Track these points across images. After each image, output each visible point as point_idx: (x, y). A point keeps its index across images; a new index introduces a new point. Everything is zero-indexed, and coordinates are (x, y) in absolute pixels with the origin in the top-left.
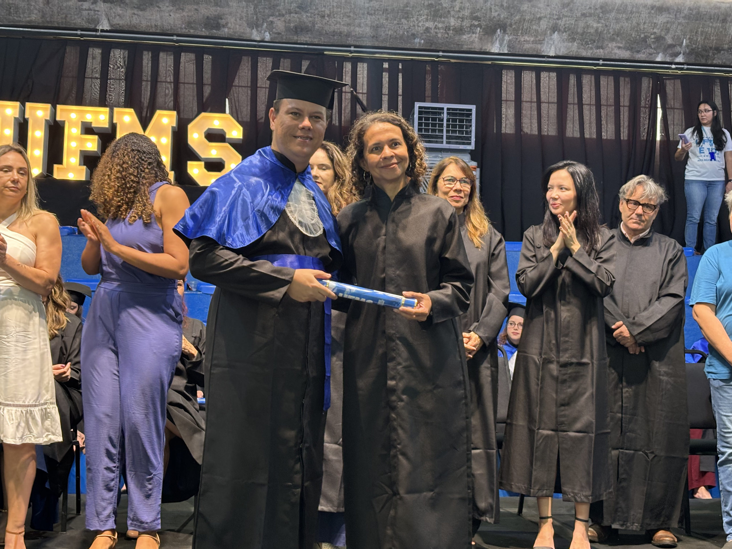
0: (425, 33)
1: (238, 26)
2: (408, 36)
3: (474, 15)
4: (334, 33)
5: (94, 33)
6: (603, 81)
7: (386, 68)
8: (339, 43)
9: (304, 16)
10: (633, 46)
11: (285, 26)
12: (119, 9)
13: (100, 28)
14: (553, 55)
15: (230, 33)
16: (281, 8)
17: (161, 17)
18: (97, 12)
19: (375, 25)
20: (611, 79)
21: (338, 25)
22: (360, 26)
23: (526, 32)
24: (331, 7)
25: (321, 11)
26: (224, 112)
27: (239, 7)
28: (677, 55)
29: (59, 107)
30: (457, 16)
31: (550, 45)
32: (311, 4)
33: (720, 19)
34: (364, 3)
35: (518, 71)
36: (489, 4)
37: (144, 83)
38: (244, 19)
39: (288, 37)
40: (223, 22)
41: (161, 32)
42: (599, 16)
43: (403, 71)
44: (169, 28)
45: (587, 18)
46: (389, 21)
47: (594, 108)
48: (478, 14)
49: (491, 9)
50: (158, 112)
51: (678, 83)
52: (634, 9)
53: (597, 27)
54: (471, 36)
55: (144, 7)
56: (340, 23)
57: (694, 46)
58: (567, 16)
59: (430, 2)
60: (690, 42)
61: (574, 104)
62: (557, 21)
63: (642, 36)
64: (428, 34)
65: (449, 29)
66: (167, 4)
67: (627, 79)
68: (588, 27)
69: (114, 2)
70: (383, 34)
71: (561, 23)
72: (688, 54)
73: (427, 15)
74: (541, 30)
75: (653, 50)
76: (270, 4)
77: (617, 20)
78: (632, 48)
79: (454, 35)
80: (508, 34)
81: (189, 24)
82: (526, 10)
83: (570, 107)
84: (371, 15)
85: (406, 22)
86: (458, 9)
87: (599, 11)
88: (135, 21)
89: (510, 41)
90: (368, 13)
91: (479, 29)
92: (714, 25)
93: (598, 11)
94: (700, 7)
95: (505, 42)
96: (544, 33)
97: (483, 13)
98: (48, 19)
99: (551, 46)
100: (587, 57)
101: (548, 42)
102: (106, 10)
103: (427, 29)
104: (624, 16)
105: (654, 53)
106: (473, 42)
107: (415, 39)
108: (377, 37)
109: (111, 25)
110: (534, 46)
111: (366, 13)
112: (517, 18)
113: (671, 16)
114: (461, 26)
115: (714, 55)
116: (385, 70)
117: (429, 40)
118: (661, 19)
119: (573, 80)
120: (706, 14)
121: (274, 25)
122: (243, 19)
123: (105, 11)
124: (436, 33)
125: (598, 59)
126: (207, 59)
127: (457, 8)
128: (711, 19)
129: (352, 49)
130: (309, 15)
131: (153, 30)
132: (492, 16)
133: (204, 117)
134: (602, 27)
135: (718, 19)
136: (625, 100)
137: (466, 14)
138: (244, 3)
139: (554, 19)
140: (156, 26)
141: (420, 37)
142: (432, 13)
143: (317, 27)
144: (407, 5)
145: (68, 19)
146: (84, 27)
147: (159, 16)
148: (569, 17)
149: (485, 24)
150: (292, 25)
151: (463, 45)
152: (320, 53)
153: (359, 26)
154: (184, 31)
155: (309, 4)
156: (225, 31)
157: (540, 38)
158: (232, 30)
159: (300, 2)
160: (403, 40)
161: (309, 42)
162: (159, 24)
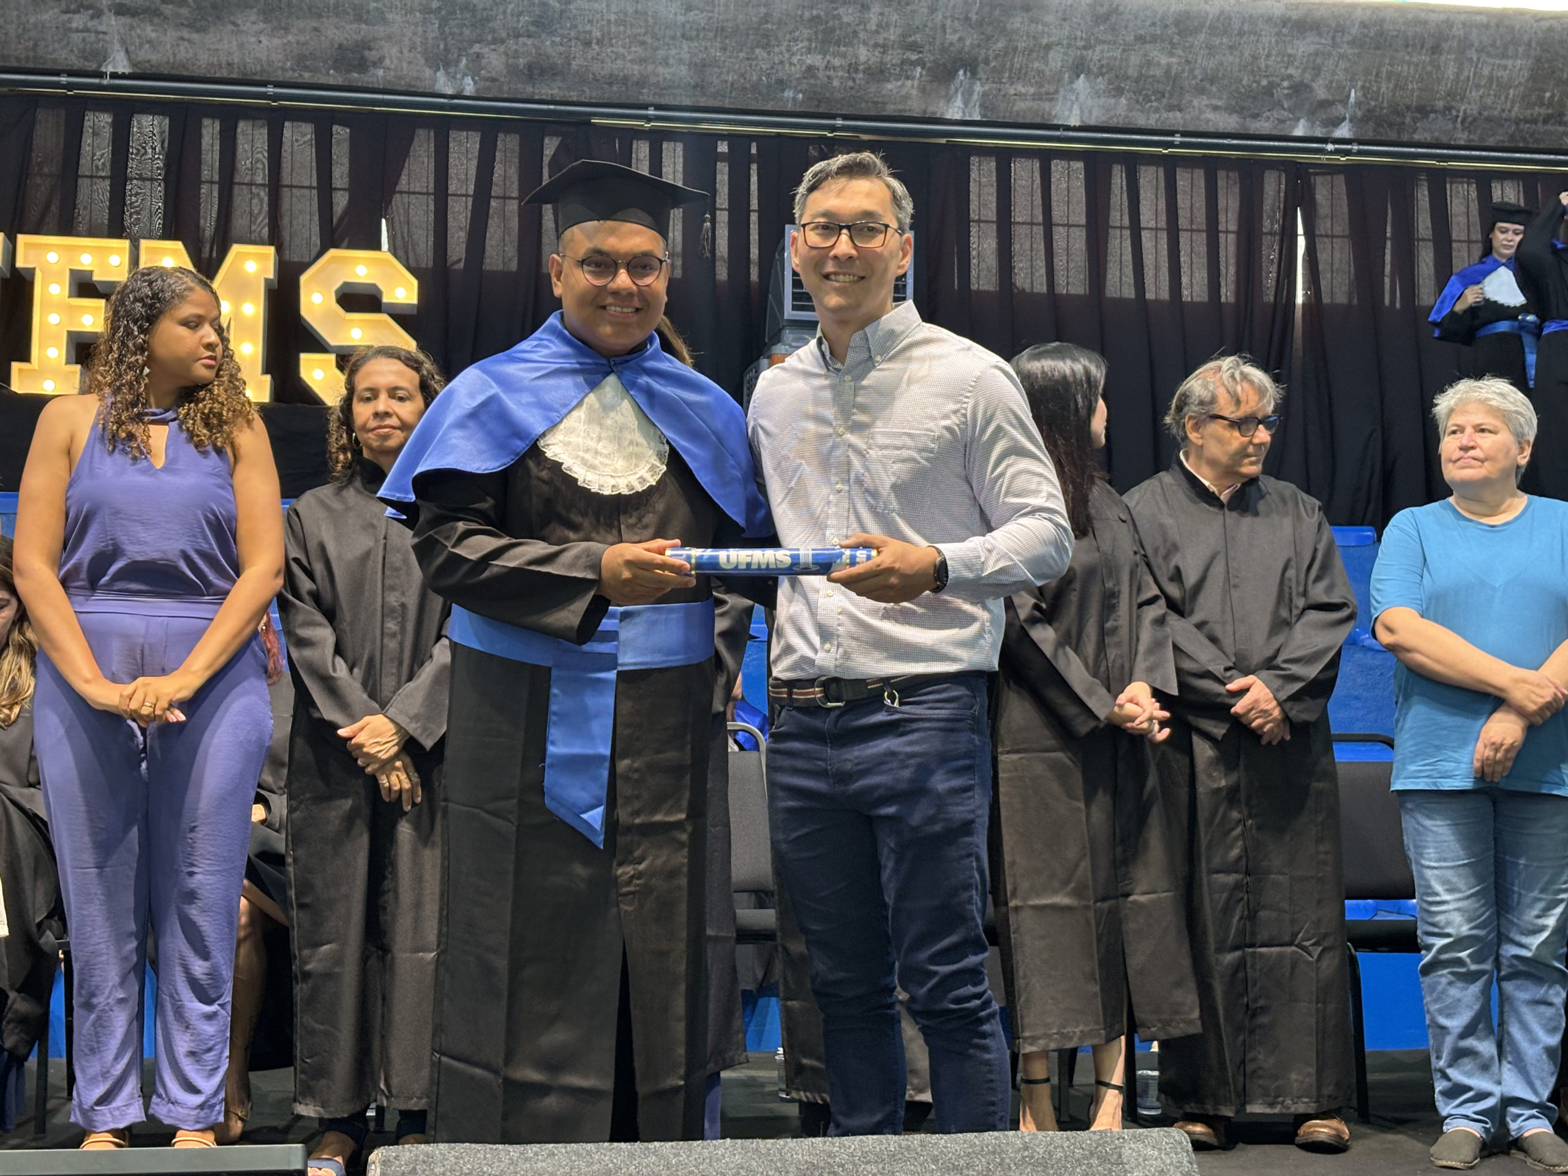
0: (805, 78)
1: (405, 65)
2: (769, 86)
3: (909, 40)
4: (612, 80)
5: (97, 81)
6: (1183, 179)
7: (723, 153)
8: (623, 100)
9: (548, 43)
10: (1246, 104)
11: (507, 65)
12: (149, 28)
13: (109, 69)
14: (1078, 124)
15: (388, 78)
16: (496, 24)
17: (241, 46)
18: (101, 36)
19: (698, 61)
20: (1199, 175)
21: (619, 62)
22: (667, 64)
23: (1019, 75)
24: (604, 23)
25: (585, 32)
26: (377, 247)
27: (407, 22)
28: (1337, 122)
29: (21, 239)
30: (872, 42)
31: (1069, 104)
32: (561, 17)
33: (1426, 45)
34: (676, 14)
35: (1004, 158)
36: (939, 17)
37: (204, 189)
38: (419, 49)
39: (513, 87)
40: (371, 55)
41: (240, 77)
42: (1171, 43)
43: (760, 158)
44: (259, 68)
45: (1148, 46)
46: (728, 53)
47: (1163, 237)
48: (918, 38)
49: (944, 27)
50: (236, 249)
51: (1340, 180)
52: (1246, 27)
53: (1169, 65)
54: (903, 85)
55: (203, 23)
56: (623, 55)
57: (1373, 103)
58: (1104, 42)
59: (815, 12)
60: (1364, 95)
61: (1121, 228)
62: (1084, 52)
63: (1264, 82)
64: (812, 81)
65: (857, 71)
66: (253, 18)
67: (1230, 174)
68: (1149, 64)
69: (138, 14)
70: (716, 81)
71: (1094, 56)
72: (1361, 120)
73: (809, 40)
74: (1051, 71)
75: (1286, 113)
76: (474, 16)
77: (1211, 50)
78: (1243, 108)
79: (868, 83)
80: (980, 79)
81: (301, 61)
82: (1019, 29)
83: (1115, 235)
84: (690, 39)
85: (765, 55)
86: (874, 28)
87: (1172, 30)
88: (184, 53)
89: (985, 95)
90: (683, 36)
91: (919, 69)
92: (1415, 59)
93: (1170, 32)
94: (1383, 21)
95: (975, 97)
96: (1057, 79)
97: (929, 36)
99: (1072, 106)
100: (1149, 127)
101: (1065, 98)
102: (122, 31)
103: (811, 69)
104: (1225, 40)
105: (1290, 119)
106: (907, 97)
107: (783, 90)
108: (702, 88)
109: (134, 64)
110: (1035, 105)
111: (679, 34)
112: (1000, 45)
113: (1324, 41)
114: (881, 63)
115: (1415, 123)
116: (722, 157)
117: (815, 93)
118: (1303, 47)
119: (1118, 178)
120: (1397, 36)
121: (484, 62)
122: (416, 49)
123: (119, 33)
124: (829, 77)
125: (1172, 133)
126: (341, 133)
127: (872, 26)
128: (1407, 46)
129: (651, 112)
130: (558, 39)
131: (224, 73)
132: (948, 42)
133: (333, 258)
134: (1178, 64)
135: (1422, 47)
136: (1229, 220)
137: (892, 38)
138: (418, 14)
139: (1078, 48)
140: (229, 64)
141: (795, 87)
142: (820, 37)
143: (574, 65)
144: (766, 19)
145: (40, 52)
146: (75, 68)
147: (235, 43)
148: (1109, 43)
149: (932, 58)
150: (522, 61)
151: (884, 103)
152: (583, 123)
153: (665, 62)
154: (290, 76)
155: (557, 15)
156: (378, 76)
157: (1047, 87)
158: (392, 73)
159: (537, 12)
160: (759, 93)
161: (558, 99)
162: (236, 60)
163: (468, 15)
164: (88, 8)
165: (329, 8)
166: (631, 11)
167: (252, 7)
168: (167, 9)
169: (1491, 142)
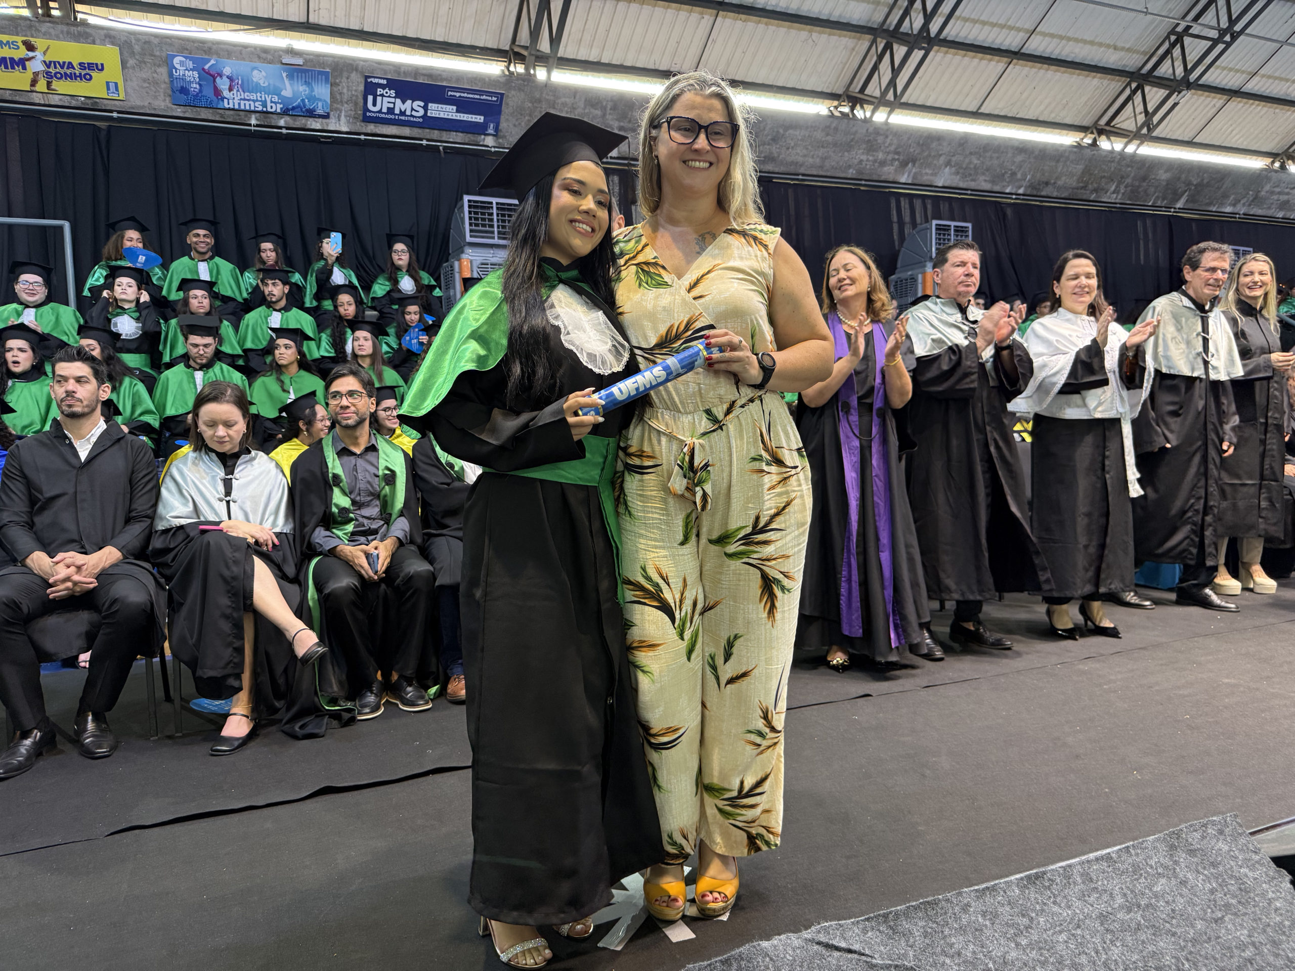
0: (858, 164)
2: (845, 167)
4: (792, 163)
10: (994, 179)
14: (940, 185)
19: (824, 156)
21: (797, 156)
23: (928, 166)
25: (788, 143)
28: (1020, 187)
31: (940, 177)
42: (980, 155)
45: (972, 156)
46: (835, 154)
52: (1005, 150)
53: (977, 164)
54: (889, 169)
56: (799, 154)
57: (1033, 180)
58: (959, 154)
59: (870, 138)
60: (1032, 177)
63: (1003, 171)
64: (860, 166)
65: (876, 162)
68: (970, 163)
70: (826, 165)
71: (954, 159)
72: (1028, 187)
73: (865, 149)
74: (939, 164)
75: (1005, 184)
77: (991, 158)
78: (993, 181)
79: (878, 167)
80: (915, 167)
82: (934, 148)
85: (847, 155)
89: (915, 173)
90: (823, 147)
91: (897, 162)
92: (1050, 164)
95: (912, 173)
96: (940, 167)
100: (963, 187)
101: (940, 175)
103: (861, 161)
104: (997, 155)
105: (1006, 186)
106: (889, 173)
107: (850, 169)
108: (822, 167)
110: (930, 177)
112: (926, 154)
113: (1026, 157)
114: (886, 159)
115: (1043, 188)
117: (859, 171)
118: (1019, 158)
120: (1048, 155)
124: (866, 164)
125: (966, 190)
127: (887, 145)
128: (1051, 159)
129: (800, 177)
132: (911, 152)
135: (1054, 159)
139: (950, 156)
141: (854, 168)
144: (852, 140)
148: (961, 154)
149: (903, 158)
151: (880, 175)
153: (813, 157)
157: (936, 171)
169: (1063, 196)
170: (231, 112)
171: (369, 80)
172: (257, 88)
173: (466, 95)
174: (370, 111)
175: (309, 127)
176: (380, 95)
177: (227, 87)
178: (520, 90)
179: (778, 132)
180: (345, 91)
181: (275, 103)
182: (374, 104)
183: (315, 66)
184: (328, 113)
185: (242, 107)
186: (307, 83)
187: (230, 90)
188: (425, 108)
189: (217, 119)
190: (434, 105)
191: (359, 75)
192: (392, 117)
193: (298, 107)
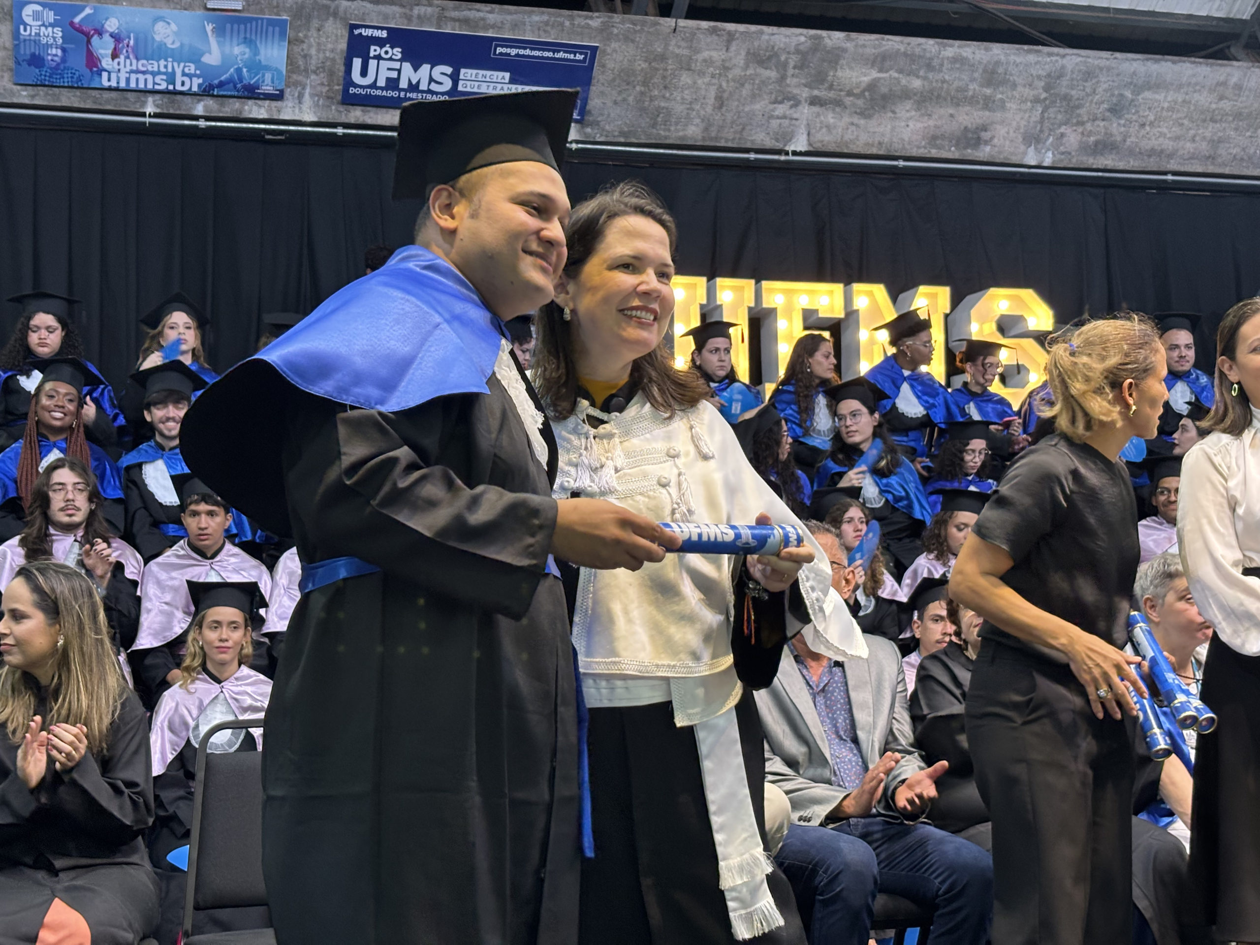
1: (1007, 143)
4: (1152, 153)
5: (780, 157)
8: (1155, 169)
9: (1115, 125)
11: (1081, 142)
12: (830, 115)
13: (792, 148)
15: (993, 153)
16: (1083, 111)
17: (893, 129)
18: (794, 122)
19: (1216, 138)
21: (1161, 139)
24: (1159, 109)
25: (1143, 116)
27: (1020, 110)
32: (1130, 105)
34: (1211, 103)
38: (1021, 131)
39: (1080, 158)
40: (985, 135)
44: (901, 146)
46: (1238, 133)
55: (871, 112)
56: (1165, 134)
66: (909, 107)
69: (826, 104)
70: (1224, 153)
76: (1068, 105)
81: (933, 139)
84: (1215, 122)
88: (850, 135)
90: (1213, 120)
98: (713, 134)
102: (810, 118)
108: (1213, 158)
109: (810, 145)
111: (1208, 118)
121: (1065, 140)
122: (1019, 130)
123: (807, 119)
129: (1170, 177)
131: (874, 151)
133: (991, 295)
138: (1029, 104)
140: (880, 143)
143: (1128, 143)
146: (767, 147)
147: (889, 127)
150: (1092, 139)
153: (1193, 140)
154: (922, 152)
155: (1127, 104)
156: (984, 152)
158: (996, 149)
159: (1115, 100)
160: (1252, 163)
161: (1109, 167)
162: (886, 140)
163: (1064, 104)
164: (789, 99)
165: (965, 98)
166: (1180, 100)
167: (910, 99)
168: (848, 100)
170: (114, 95)
171: (356, 32)
172: (161, 52)
173: (528, 52)
174: (356, 86)
175: (246, 115)
176: (375, 57)
177: (110, 52)
178: (628, 39)
179: (1121, 95)
180: (313, 52)
181: (190, 76)
182: (364, 73)
183: (262, 11)
184: (282, 92)
185: (133, 85)
186: (248, 42)
187: (115, 56)
188: (455, 78)
189: (87, 106)
190: (469, 71)
191: (339, 24)
192: (395, 94)
193: (230, 81)
